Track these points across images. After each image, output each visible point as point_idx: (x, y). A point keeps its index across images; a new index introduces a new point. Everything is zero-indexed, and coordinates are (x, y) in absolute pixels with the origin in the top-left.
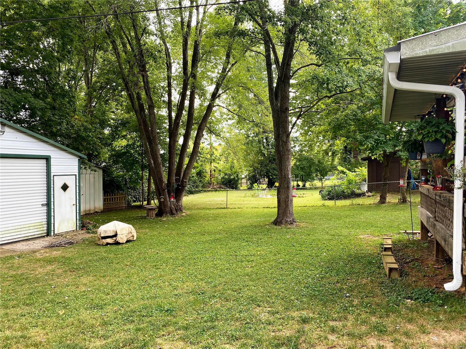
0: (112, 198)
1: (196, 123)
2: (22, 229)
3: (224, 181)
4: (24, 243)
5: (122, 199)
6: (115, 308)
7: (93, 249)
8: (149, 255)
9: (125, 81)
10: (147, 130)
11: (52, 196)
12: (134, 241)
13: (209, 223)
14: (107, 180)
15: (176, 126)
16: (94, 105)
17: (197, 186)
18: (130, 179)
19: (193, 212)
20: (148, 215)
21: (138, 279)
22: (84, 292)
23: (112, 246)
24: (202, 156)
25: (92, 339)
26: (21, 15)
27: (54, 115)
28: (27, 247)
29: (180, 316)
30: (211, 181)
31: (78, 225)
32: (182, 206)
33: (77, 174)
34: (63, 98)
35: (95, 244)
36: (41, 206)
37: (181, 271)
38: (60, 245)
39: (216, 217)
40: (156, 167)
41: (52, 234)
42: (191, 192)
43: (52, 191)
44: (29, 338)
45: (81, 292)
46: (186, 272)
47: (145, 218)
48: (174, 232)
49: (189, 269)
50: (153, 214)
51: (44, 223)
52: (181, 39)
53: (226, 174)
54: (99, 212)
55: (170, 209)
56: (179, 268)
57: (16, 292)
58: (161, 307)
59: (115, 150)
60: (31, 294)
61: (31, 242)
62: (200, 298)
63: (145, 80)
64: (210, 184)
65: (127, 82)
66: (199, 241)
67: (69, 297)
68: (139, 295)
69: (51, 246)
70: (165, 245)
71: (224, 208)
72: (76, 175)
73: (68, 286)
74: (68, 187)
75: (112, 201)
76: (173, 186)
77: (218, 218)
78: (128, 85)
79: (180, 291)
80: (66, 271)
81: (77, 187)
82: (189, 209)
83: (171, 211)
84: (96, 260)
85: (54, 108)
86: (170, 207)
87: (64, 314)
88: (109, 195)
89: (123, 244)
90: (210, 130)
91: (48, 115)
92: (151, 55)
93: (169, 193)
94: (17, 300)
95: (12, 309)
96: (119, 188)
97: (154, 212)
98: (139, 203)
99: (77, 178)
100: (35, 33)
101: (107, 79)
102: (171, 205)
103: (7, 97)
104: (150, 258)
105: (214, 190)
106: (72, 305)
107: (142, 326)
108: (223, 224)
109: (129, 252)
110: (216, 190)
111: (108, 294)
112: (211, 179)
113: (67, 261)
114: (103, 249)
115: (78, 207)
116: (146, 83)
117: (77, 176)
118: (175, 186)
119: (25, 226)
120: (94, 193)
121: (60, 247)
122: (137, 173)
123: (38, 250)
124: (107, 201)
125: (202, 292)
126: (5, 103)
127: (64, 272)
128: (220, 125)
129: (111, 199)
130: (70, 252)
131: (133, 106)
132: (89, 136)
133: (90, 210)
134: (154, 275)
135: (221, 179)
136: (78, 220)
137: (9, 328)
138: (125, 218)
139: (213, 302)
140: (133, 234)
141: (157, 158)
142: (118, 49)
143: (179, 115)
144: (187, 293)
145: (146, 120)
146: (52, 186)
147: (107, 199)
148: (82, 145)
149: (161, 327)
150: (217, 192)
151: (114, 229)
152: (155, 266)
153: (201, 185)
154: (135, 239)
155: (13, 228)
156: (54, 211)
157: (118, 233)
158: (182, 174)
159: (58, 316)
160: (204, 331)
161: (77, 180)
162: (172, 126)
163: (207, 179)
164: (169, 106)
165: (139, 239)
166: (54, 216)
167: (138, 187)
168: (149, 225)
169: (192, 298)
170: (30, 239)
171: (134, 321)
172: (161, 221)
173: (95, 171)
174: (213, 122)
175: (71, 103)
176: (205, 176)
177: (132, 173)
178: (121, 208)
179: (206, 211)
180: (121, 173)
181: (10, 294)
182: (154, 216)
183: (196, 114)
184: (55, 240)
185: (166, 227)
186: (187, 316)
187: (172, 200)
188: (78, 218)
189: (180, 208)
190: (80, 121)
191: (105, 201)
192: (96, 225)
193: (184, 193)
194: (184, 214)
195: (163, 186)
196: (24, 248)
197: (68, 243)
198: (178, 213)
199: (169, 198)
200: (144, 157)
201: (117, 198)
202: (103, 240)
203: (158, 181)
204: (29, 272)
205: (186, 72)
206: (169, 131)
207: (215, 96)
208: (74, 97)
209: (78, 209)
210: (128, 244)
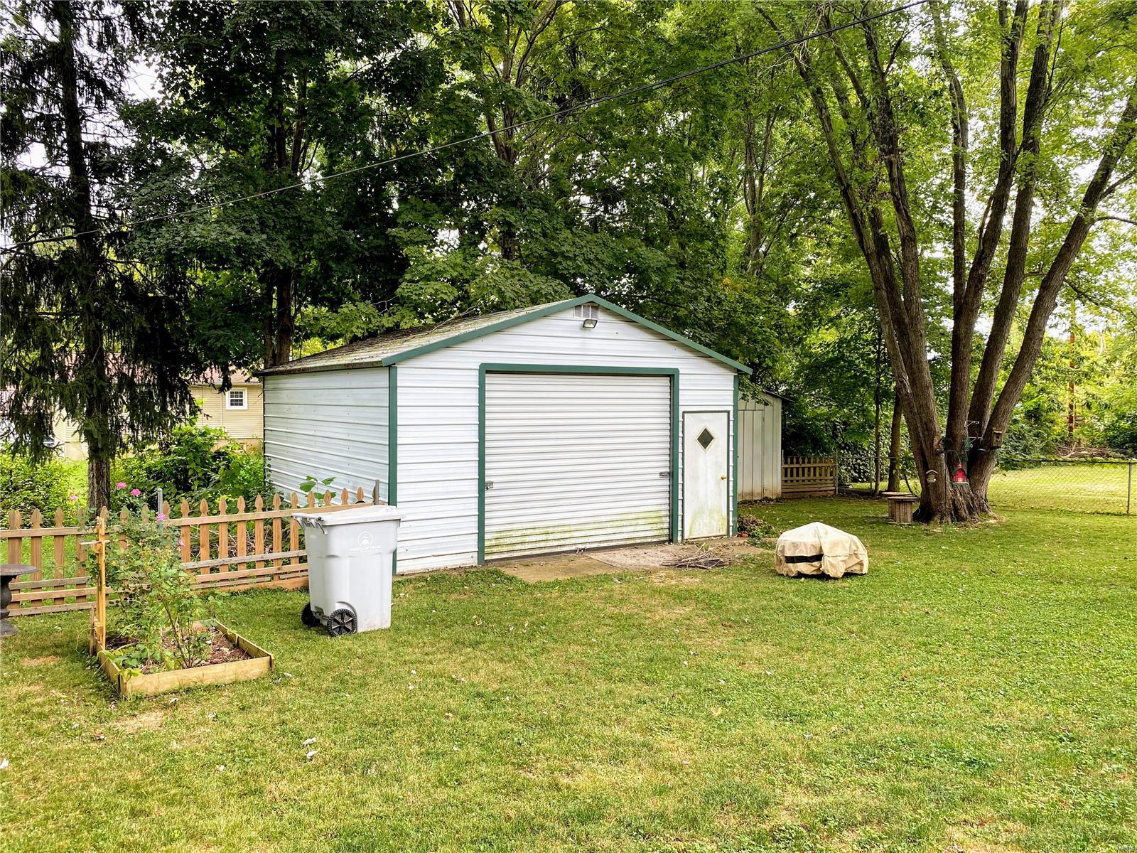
0: (803, 469)
1: (1032, 274)
2: (625, 523)
3: (1115, 437)
4: (628, 552)
5: (826, 471)
6: (833, 729)
7: (767, 584)
8: (905, 616)
9: (842, 184)
10: (894, 303)
11: (680, 455)
12: (862, 575)
13: (1072, 553)
14: (790, 426)
15: (977, 286)
16: (763, 249)
17: (1026, 447)
18: (844, 423)
19: (1019, 517)
20: (893, 516)
21: (882, 669)
22: (758, 676)
23: (812, 582)
24: (1046, 363)
25: (789, 787)
26: (624, 72)
27: (682, 280)
28: (634, 561)
29: (1009, 784)
30: (1071, 435)
31: (731, 524)
32: (986, 500)
33: (731, 409)
34: (702, 241)
35: (771, 571)
36: (658, 476)
37: (997, 669)
38: (696, 566)
39: (1092, 539)
40: (916, 395)
41: (680, 538)
42: (1010, 465)
43: (680, 445)
44: (659, 751)
45: (751, 676)
46: (1013, 674)
47: (885, 522)
48: (967, 566)
49: (1022, 667)
50: (905, 513)
51: (663, 513)
52: (997, 52)
53: (1122, 417)
54: (772, 500)
55: (954, 504)
56: (991, 661)
57: (624, 651)
58: (953, 751)
59: (810, 355)
60: (652, 660)
61: (640, 551)
62: (1066, 749)
63: (895, 174)
64: (1068, 444)
65: (849, 186)
66: (1044, 599)
67: (727, 681)
68: (890, 708)
69: (679, 565)
70: (947, 596)
71: (1119, 515)
72: (728, 412)
73: (722, 658)
74: (712, 438)
75: (803, 475)
76: (963, 444)
77: (1101, 542)
78: (849, 192)
79: (998, 720)
80: (713, 624)
81: (731, 438)
82: (1004, 509)
83: (956, 510)
84: (778, 609)
85: (682, 265)
86: (954, 501)
87: (721, 716)
88: (795, 461)
89: (836, 579)
90: (1075, 290)
91: (672, 280)
92: (913, 109)
93: (951, 463)
94: (627, 668)
95: (620, 684)
96: (817, 444)
97: (909, 510)
98: (868, 485)
99: (731, 418)
100: (649, 105)
101: (797, 185)
102: (956, 495)
103: (599, 250)
104: (909, 622)
105: (1087, 461)
106: (737, 700)
107: (906, 785)
108: (1119, 560)
109: (853, 601)
110: (1094, 462)
111: (814, 693)
112: (1071, 429)
113: (715, 602)
114: (791, 586)
115: (731, 484)
116: (897, 181)
117: (731, 413)
118: (969, 445)
119: (630, 517)
120: (763, 454)
121: (696, 569)
122: (864, 411)
123: (655, 571)
124: (792, 475)
125: (1071, 735)
126: (596, 263)
127: (710, 624)
128: (1110, 274)
129: (800, 470)
130: (718, 583)
131: (861, 242)
132: (754, 323)
133: (752, 494)
134: (925, 666)
135: (1106, 430)
136: (731, 513)
137: (619, 721)
138: (836, 518)
139: (1106, 768)
140: (861, 558)
141: (920, 371)
142: (826, 108)
143: (983, 257)
144: (1023, 729)
145: (892, 277)
146: (681, 435)
147: (792, 469)
148: (739, 344)
149: (957, 798)
150: (1097, 468)
151: (814, 541)
152: (924, 644)
153: (1039, 445)
154: (865, 571)
155: (609, 518)
156: (683, 490)
157: (825, 551)
158: (989, 412)
159: (709, 717)
160: (1087, 840)
161: (731, 423)
162: (962, 285)
163: (1057, 429)
164: (956, 234)
165: (876, 573)
166: (683, 500)
167: (865, 445)
168: (898, 541)
169: (1038, 744)
170: (638, 544)
171: (883, 770)
172: (927, 535)
173: (766, 404)
174: (1086, 266)
175: (718, 251)
176: (1052, 422)
177: (850, 410)
178: (825, 494)
179: (1057, 518)
180: (825, 410)
181: (612, 652)
182: (909, 519)
183: (1033, 249)
184: (685, 553)
185: (944, 550)
186: (1029, 790)
187: (960, 481)
188: (731, 509)
189: (981, 505)
190: (735, 289)
191: (786, 476)
192: (770, 527)
193: (993, 466)
194: (992, 521)
195: (935, 443)
196: (629, 561)
197: (712, 562)
198: (976, 516)
199: (951, 475)
200: (883, 370)
201: (815, 468)
202: (790, 565)
203: (922, 431)
204: (643, 614)
205: (1010, 137)
206: (955, 299)
207: (1096, 191)
208: (723, 237)
209: (731, 488)
210: (849, 581)
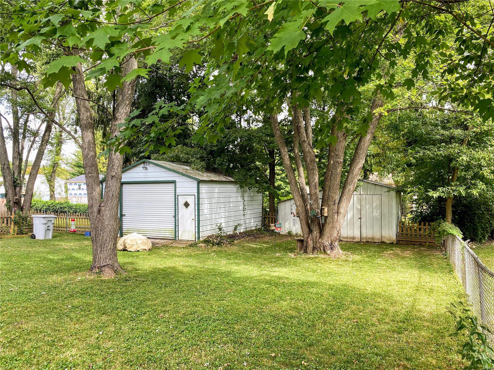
11: (177, 210)
31: (196, 237)
41: (177, 239)
43: (177, 207)
54: (387, 243)
72: (195, 195)
74: (189, 205)
81: (196, 205)
124: (407, 231)
136: (196, 233)
146: (177, 203)
156: (178, 222)
161: (196, 200)
166: (178, 226)
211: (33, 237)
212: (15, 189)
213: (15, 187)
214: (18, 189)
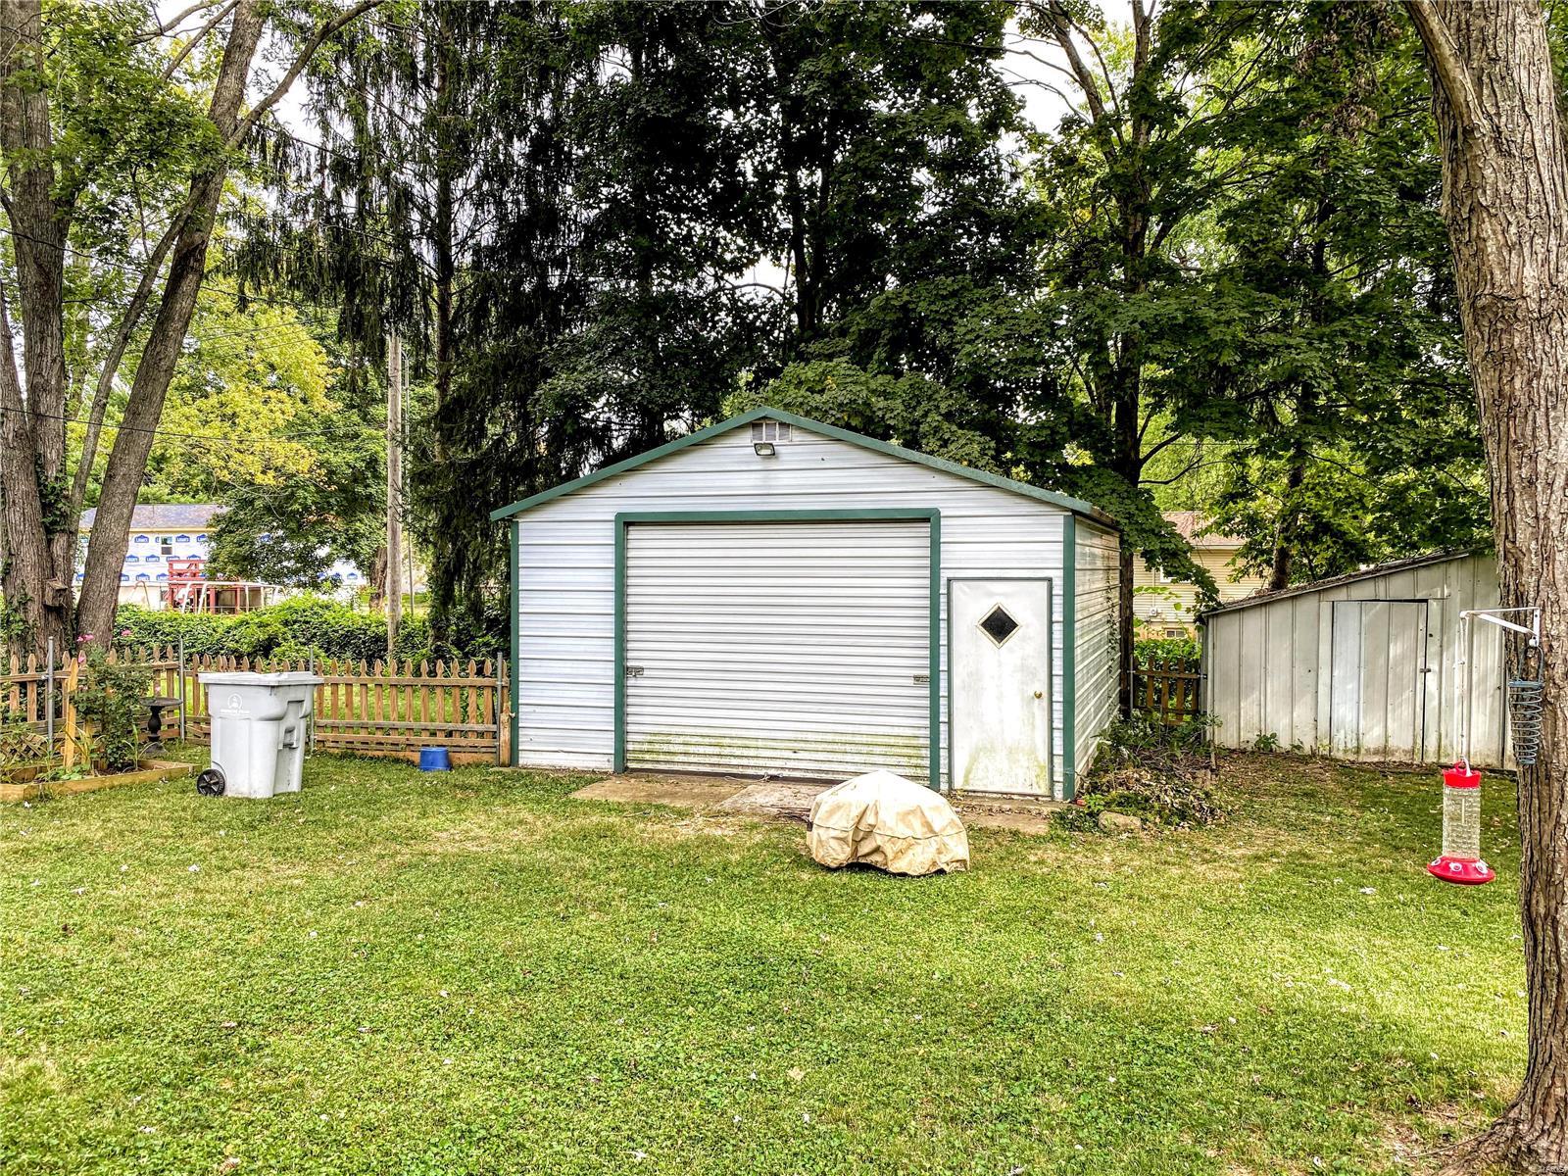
11: (943, 651)
31: (1058, 778)
33: (1057, 575)
36: (911, 682)
41: (943, 786)
43: (943, 633)
51: (922, 742)
72: (1051, 580)
74: (1014, 625)
81: (1057, 627)
99: (1058, 591)
117: (1057, 583)
136: (1057, 760)
146: (944, 615)
156: (949, 708)
161: (1057, 600)
166: (949, 723)
188: (1059, 752)
209: (1058, 715)
211: (210, 783)
212: (50, 542)
213: (49, 531)
214: (59, 544)
